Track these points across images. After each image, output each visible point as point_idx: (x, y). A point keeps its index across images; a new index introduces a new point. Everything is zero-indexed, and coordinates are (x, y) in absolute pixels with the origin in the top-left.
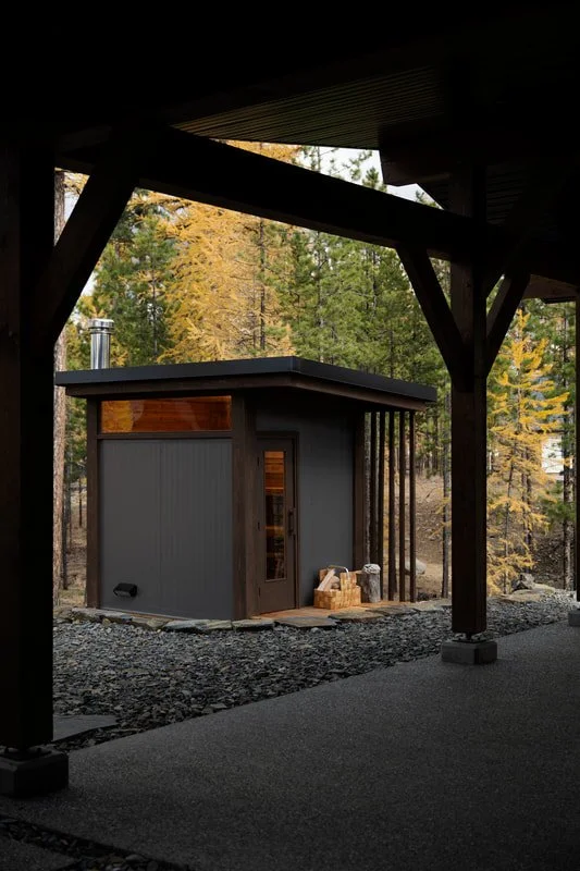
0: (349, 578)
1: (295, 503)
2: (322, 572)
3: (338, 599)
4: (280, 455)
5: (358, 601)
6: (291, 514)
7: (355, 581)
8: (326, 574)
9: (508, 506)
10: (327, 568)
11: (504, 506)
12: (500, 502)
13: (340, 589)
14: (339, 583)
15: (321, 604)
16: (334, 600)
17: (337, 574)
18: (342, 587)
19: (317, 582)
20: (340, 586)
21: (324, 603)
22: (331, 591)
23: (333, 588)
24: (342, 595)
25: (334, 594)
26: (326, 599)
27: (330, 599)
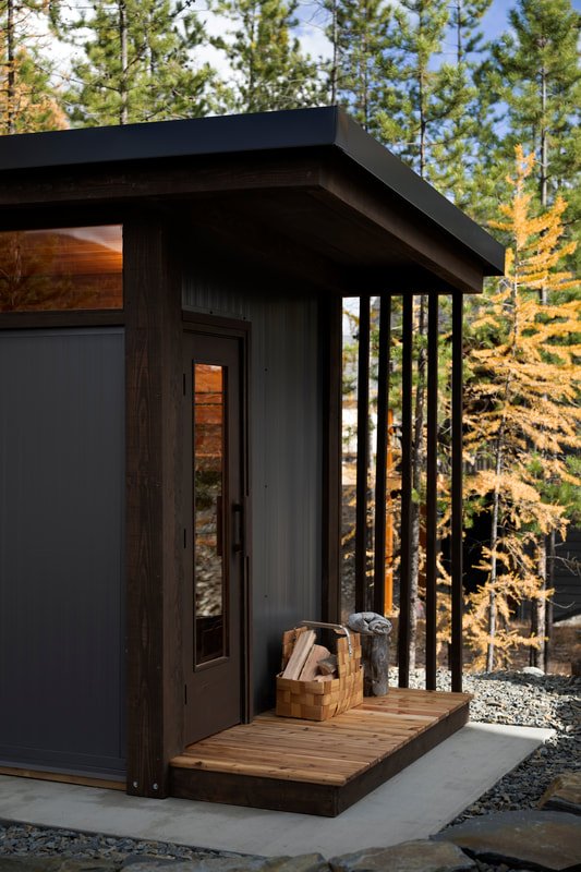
2: (287, 635)
3: (334, 696)
5: (359, 695)
8: (295, 639)
13: (336, 675)
14: (331, 662)
15: (296, 710)
16: (327, 700)
18: (342, 670)
20: (337, 667)
21: (303, 707)
22: (321, 679)
23: (319, 671)
24: (342, 687)
25: (327, 684)
26: (310, 700)
27: (318, 697)
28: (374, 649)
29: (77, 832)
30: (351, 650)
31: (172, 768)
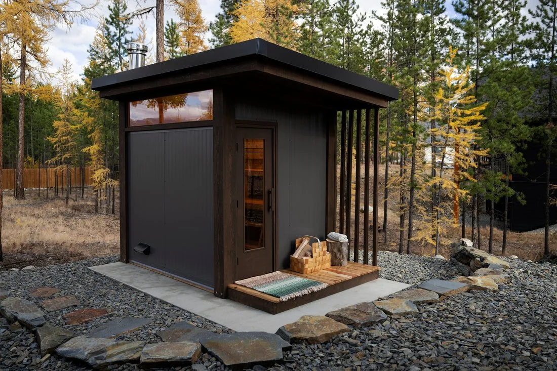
0: (320, 248)
1: (274, 183)
2: (298, 241)
3: (310, 265)
4: (260, 144)
5: (328, 265)
6: (269, 192)
7: (325, 249)
8: (301, 242)
9: (441, 183)
10: (302, 236)
11: (438, 184)
12: (435, 181)
13: (312, 257)
14: (311, 252)
15: (296, 268)
16: (307, 266)
17: (310, 243)
18: (314, 255)
19: (293, 249)
20: (312, 254)
21: (298, 268)
22: (304, 258)
23: (306, 255)
24: (314, 262)
25: (307, 261)
26: (300, 265)
27: (303, 265)
28: (342, 248)
29: (181, 309)
30: (321, 247)
31: (228, 288)
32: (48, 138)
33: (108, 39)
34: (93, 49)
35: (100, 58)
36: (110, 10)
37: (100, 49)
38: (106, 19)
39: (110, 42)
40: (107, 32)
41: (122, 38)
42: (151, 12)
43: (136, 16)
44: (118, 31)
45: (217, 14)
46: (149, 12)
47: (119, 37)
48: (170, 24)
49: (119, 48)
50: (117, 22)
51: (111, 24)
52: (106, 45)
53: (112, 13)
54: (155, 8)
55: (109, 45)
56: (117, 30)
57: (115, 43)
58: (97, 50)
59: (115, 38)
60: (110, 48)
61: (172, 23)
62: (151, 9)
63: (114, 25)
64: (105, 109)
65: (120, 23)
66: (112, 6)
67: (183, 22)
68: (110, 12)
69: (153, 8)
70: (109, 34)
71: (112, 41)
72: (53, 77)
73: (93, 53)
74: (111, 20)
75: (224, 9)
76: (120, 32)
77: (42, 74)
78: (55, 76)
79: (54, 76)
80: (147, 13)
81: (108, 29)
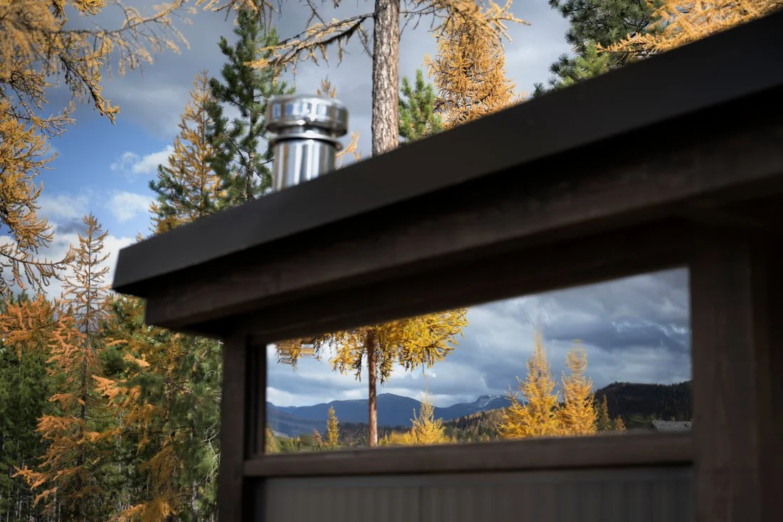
32: (21, 472)
33: (216, 147)
34: (169, 180)
35: (187, 206)
36: (226, 51)
37: (189, 178)
38: (213, 83)
39: (222, 156)
40: (212, 123)
41: (259, 139)
42: (355, 34)
43: (305, 53)
44: (248, 120)
45: (556, 60)
46: (349, 33)
47: (251, 135)
48: (413, 87)
49: (250, 173)
50: (245, 92)
51: (228, 97)
52: (208, 165)
53: (231, 63)
54: (370, 21)
55: (219, 163)
56: (245, 115)
57: (237, 158)
58: (181, 182)
59: (238, 140)
60: (221, 172)
61: (420, 85)
62: (357, 26)
63: (237, 99)
64: (194, 374)
65: (256, 92)
66: (233, 42)
67: (447, 97)
68: (225, 59)
69: (363, 19)
70: (219, 126)
71: (227, 152)
72: (49, 276)
73: (169, 192)
74: (226, 84)
75: (578, 43)
76: (254, 121)
77: (21, 266)
78: (57, 272)
79: (53, 274)
80: (343, 41)
81: (215, 112)
